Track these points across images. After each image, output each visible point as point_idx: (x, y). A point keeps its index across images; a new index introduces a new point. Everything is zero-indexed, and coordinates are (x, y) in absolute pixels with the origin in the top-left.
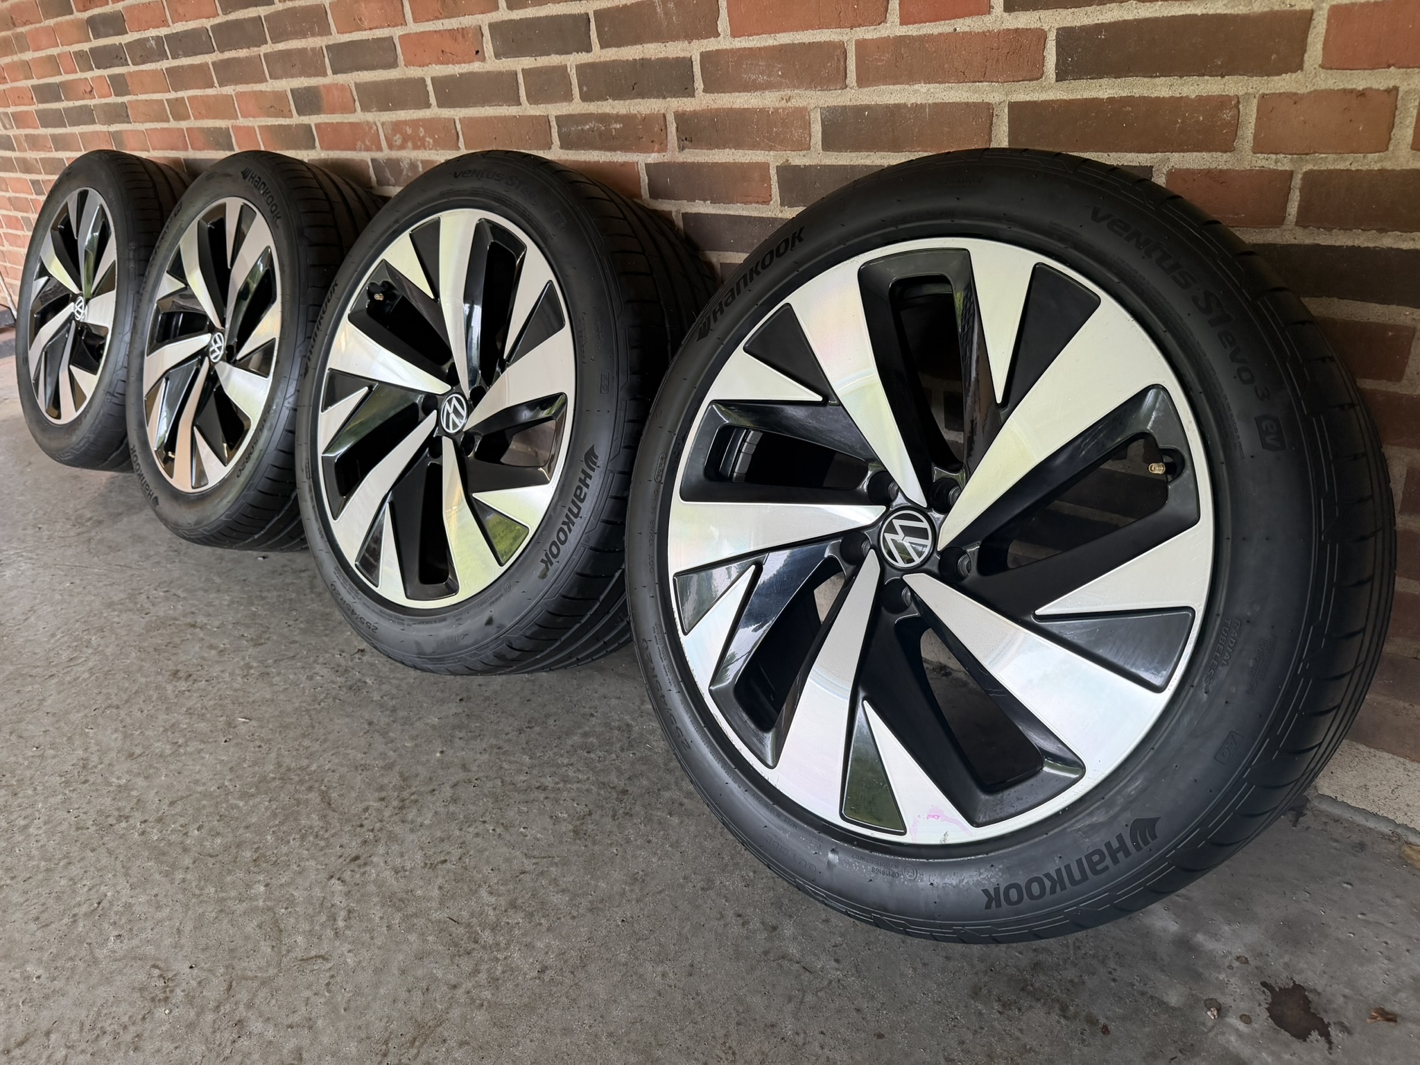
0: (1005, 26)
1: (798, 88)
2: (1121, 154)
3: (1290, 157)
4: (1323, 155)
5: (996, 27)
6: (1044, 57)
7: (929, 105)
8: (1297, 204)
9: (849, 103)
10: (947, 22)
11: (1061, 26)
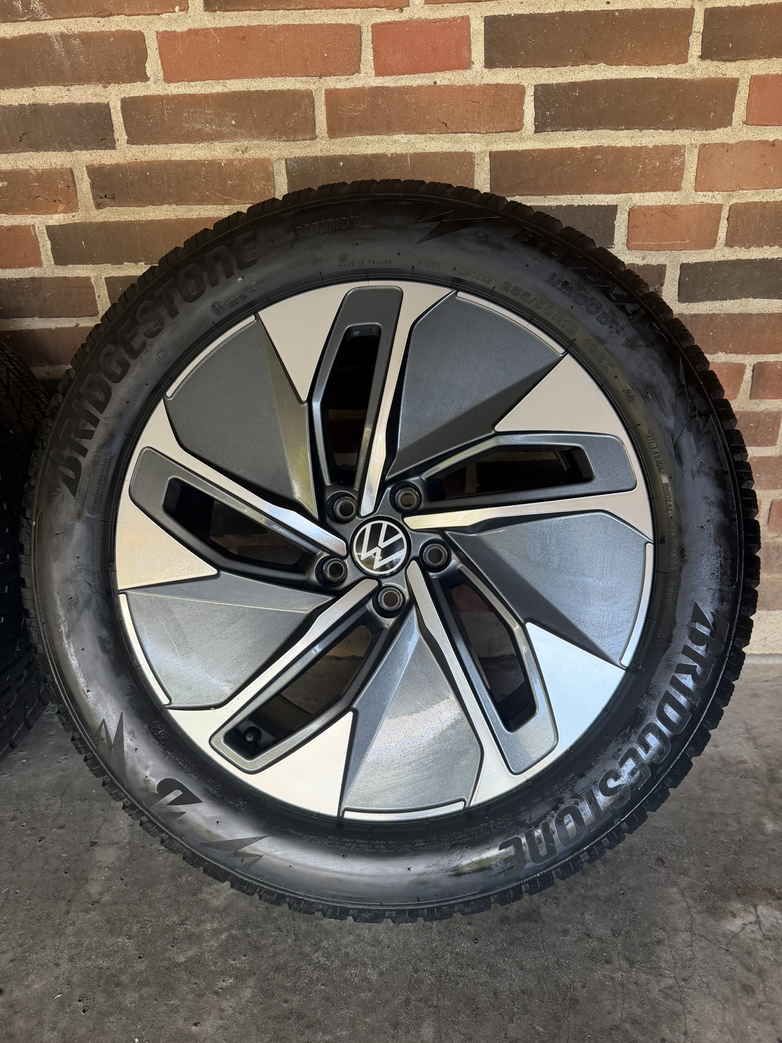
0: (485, 82)
1: (258, 138)
2: (592, 196)
3: (722, 193)
4: (745, 191)
5: (477, 82)
6: (524, 111)
7: (410, 155)
8: (726, 229)
9: (319, 154)
10: (427, 75)
11: (539, 83)
